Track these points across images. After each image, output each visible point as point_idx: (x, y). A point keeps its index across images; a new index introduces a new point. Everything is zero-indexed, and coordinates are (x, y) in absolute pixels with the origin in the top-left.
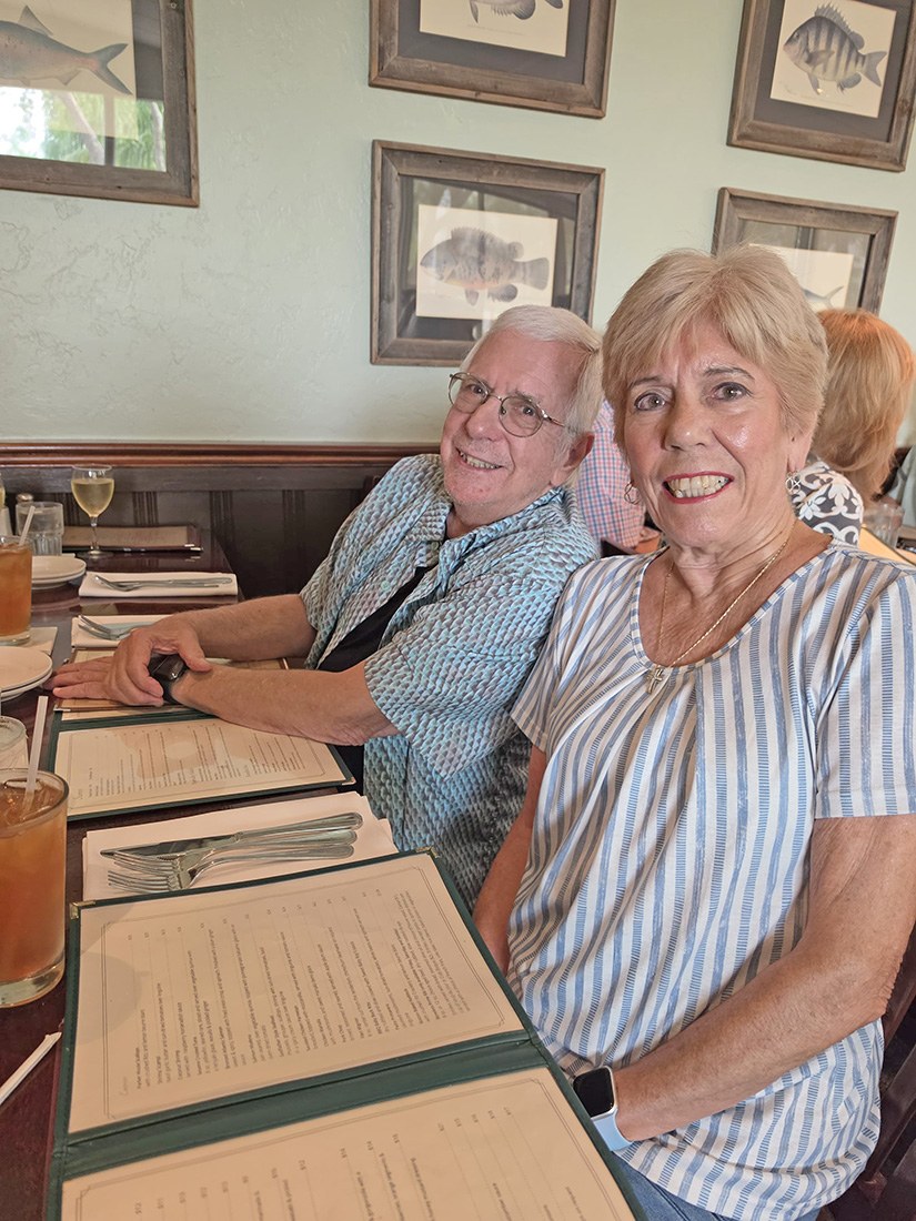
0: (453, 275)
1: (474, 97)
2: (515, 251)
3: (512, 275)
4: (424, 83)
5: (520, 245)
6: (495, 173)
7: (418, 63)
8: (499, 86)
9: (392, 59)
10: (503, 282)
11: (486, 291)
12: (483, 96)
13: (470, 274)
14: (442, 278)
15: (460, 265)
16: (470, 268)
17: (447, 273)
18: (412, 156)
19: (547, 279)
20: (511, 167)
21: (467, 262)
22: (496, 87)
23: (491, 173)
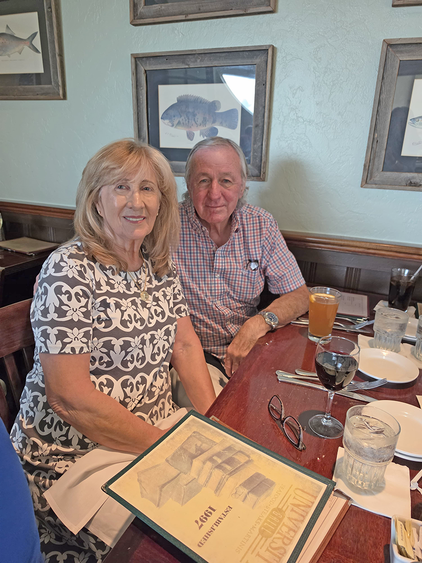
0: (179, 123)
1: (184, 18)
2: (215, 106)
3: (214, 122)
4: (158, 17)
5: (219, 102)
6: (199, 61)
7: (155, 7)
8: (201, 8)
9: (142, 9)
10: (209, 126)
11: (199, 132)
12: (191, 17)
13: (189, 122)
14: (173, 126)
15: (183, 118)
16: (188, 119)
17: (176, 122)
18: (151, 59)
19: (237, 123)
20: (208, 55)
21: (187, 115)
22: (200, 9)
23: (196, 61)
